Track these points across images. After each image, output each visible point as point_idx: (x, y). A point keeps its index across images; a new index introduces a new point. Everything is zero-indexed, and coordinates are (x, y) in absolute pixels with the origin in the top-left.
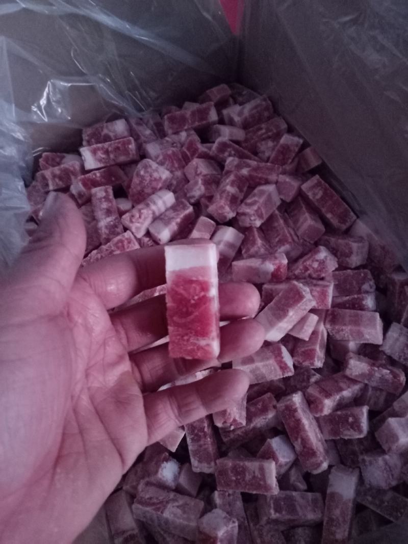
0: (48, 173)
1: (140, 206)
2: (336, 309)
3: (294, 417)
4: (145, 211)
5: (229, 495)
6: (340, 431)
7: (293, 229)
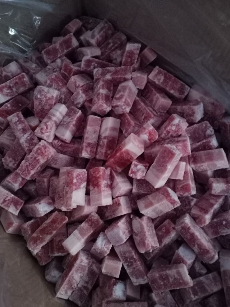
1: (45, 120)
2: (194, 152)
3: (189, 232)
4: (49, 123)
5: (162, 293)
6: (219, 231)
7: (151, 107)
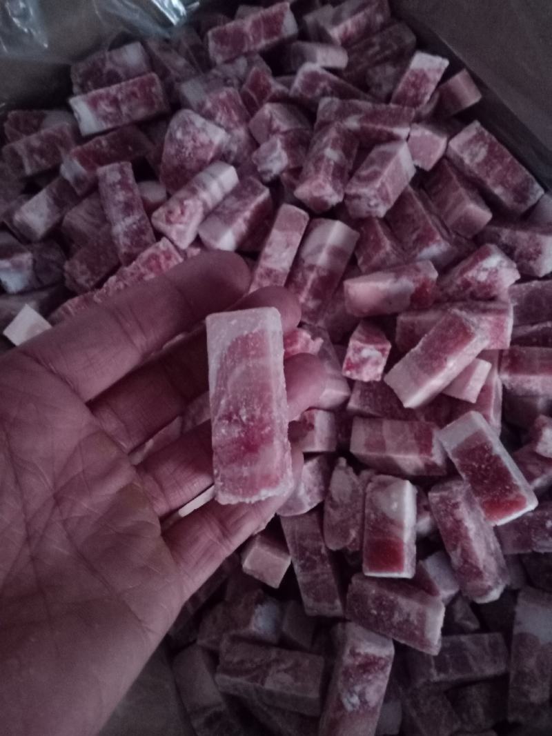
0: (19, 146)
1: (182, 193)
2: (517, 347)
3: (453, 515)
4: (189, 203)
6: (532, 541)
7: (438, 217)
